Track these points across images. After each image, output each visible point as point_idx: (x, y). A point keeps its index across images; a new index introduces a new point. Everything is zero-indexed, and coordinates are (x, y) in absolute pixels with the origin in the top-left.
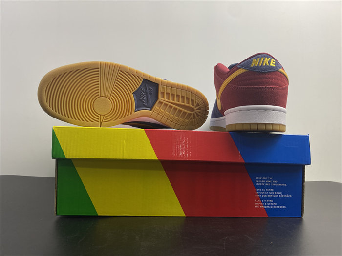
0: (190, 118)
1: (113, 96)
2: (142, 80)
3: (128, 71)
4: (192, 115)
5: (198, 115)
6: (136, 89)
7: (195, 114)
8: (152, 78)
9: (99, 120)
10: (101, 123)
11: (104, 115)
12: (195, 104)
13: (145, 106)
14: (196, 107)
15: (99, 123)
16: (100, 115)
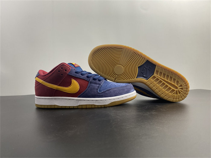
0: (174, 93)
1: (126, 66)
2: (146, 60)
3: (139, 54)
4: (175, 91)
5: (180, 93)
6: (141, 65)
7: (178, 91)
8: (153, 61)
9: (114, 77)
10: (115, 79)
11: (118, 75)
12: (179, 85)
13: (144, 77)
14: (179, 87)
15: (114, 79)
16: (116, 75)
